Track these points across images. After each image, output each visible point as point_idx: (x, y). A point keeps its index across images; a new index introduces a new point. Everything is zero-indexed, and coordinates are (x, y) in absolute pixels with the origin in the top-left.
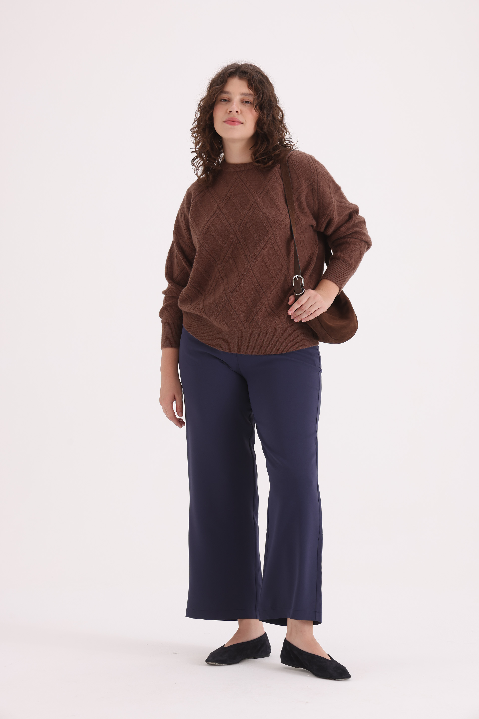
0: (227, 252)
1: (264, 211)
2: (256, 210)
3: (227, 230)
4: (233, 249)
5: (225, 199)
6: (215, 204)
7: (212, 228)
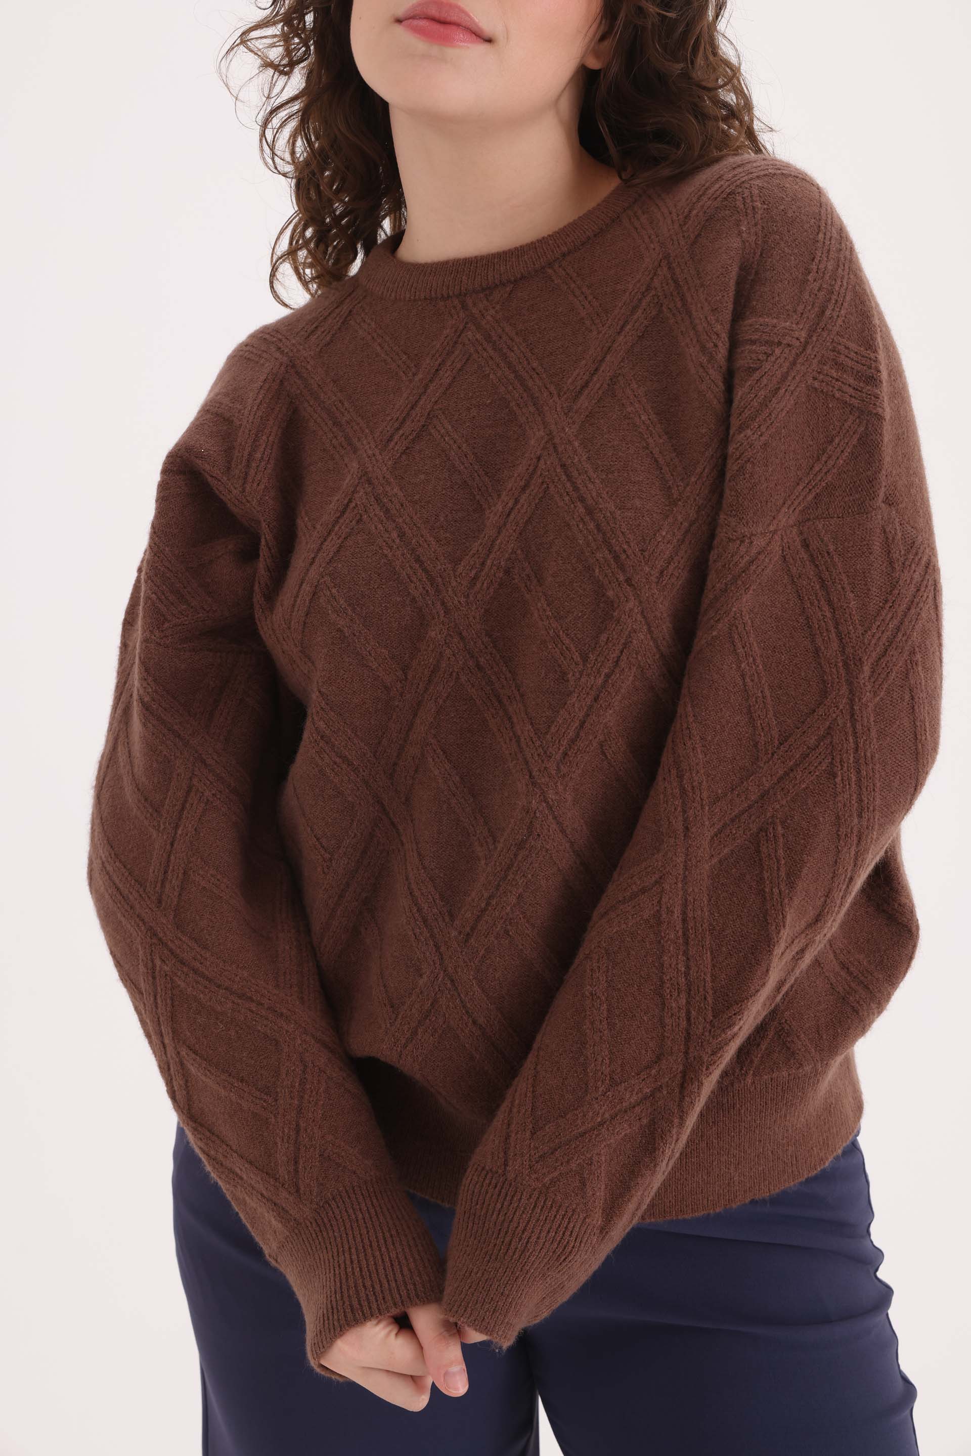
1: (594, 494)
2: (552, 488)
3: (414, 600)
4: (441, 701)
5: (401, 432)
6: (346, 460)
7: (334, 591)
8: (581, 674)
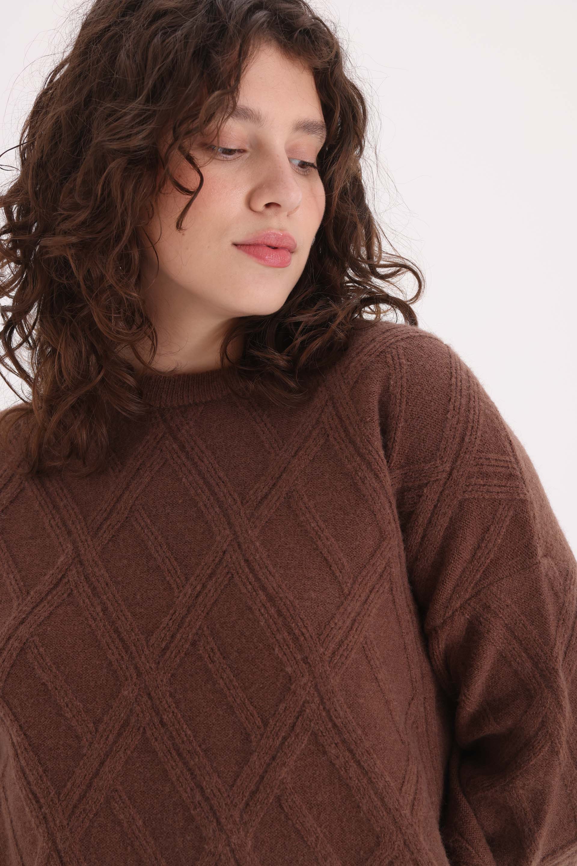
0: (102, 763)
1: (275, 585)
2: (236, 577)
3: (110, 664)
4: (129, 752)
6: (61, 540)
7: (41, 650)
8: (262, 735)
